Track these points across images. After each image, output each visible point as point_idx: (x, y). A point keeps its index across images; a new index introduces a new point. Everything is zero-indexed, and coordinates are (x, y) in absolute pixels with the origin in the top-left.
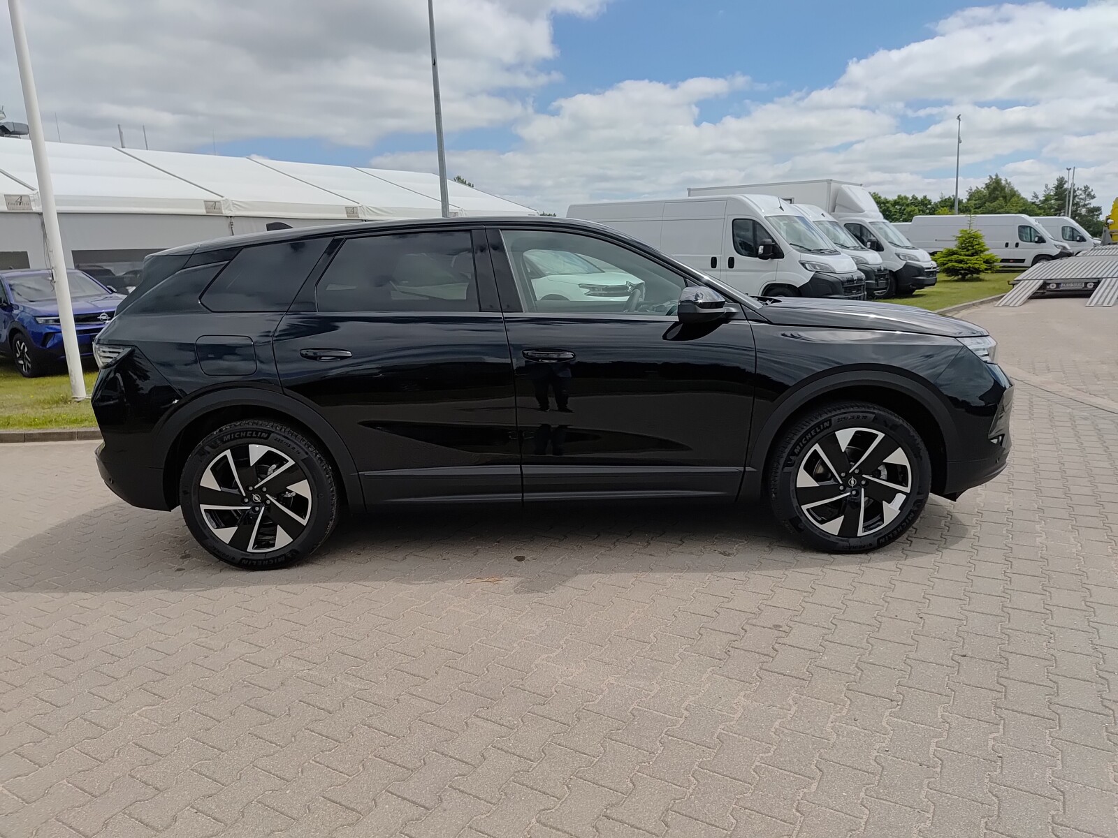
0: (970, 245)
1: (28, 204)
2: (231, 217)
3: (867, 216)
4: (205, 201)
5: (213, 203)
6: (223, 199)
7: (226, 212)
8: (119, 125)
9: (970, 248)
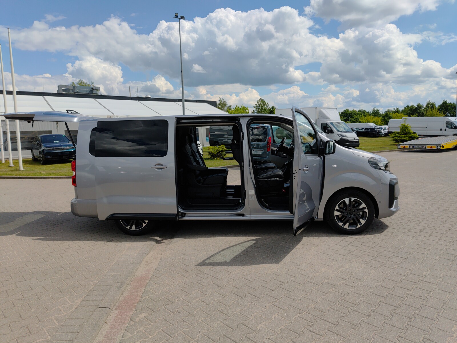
0: (405, 130)
3: (330, 120)
4: (108, 116)
6: (113, 115)
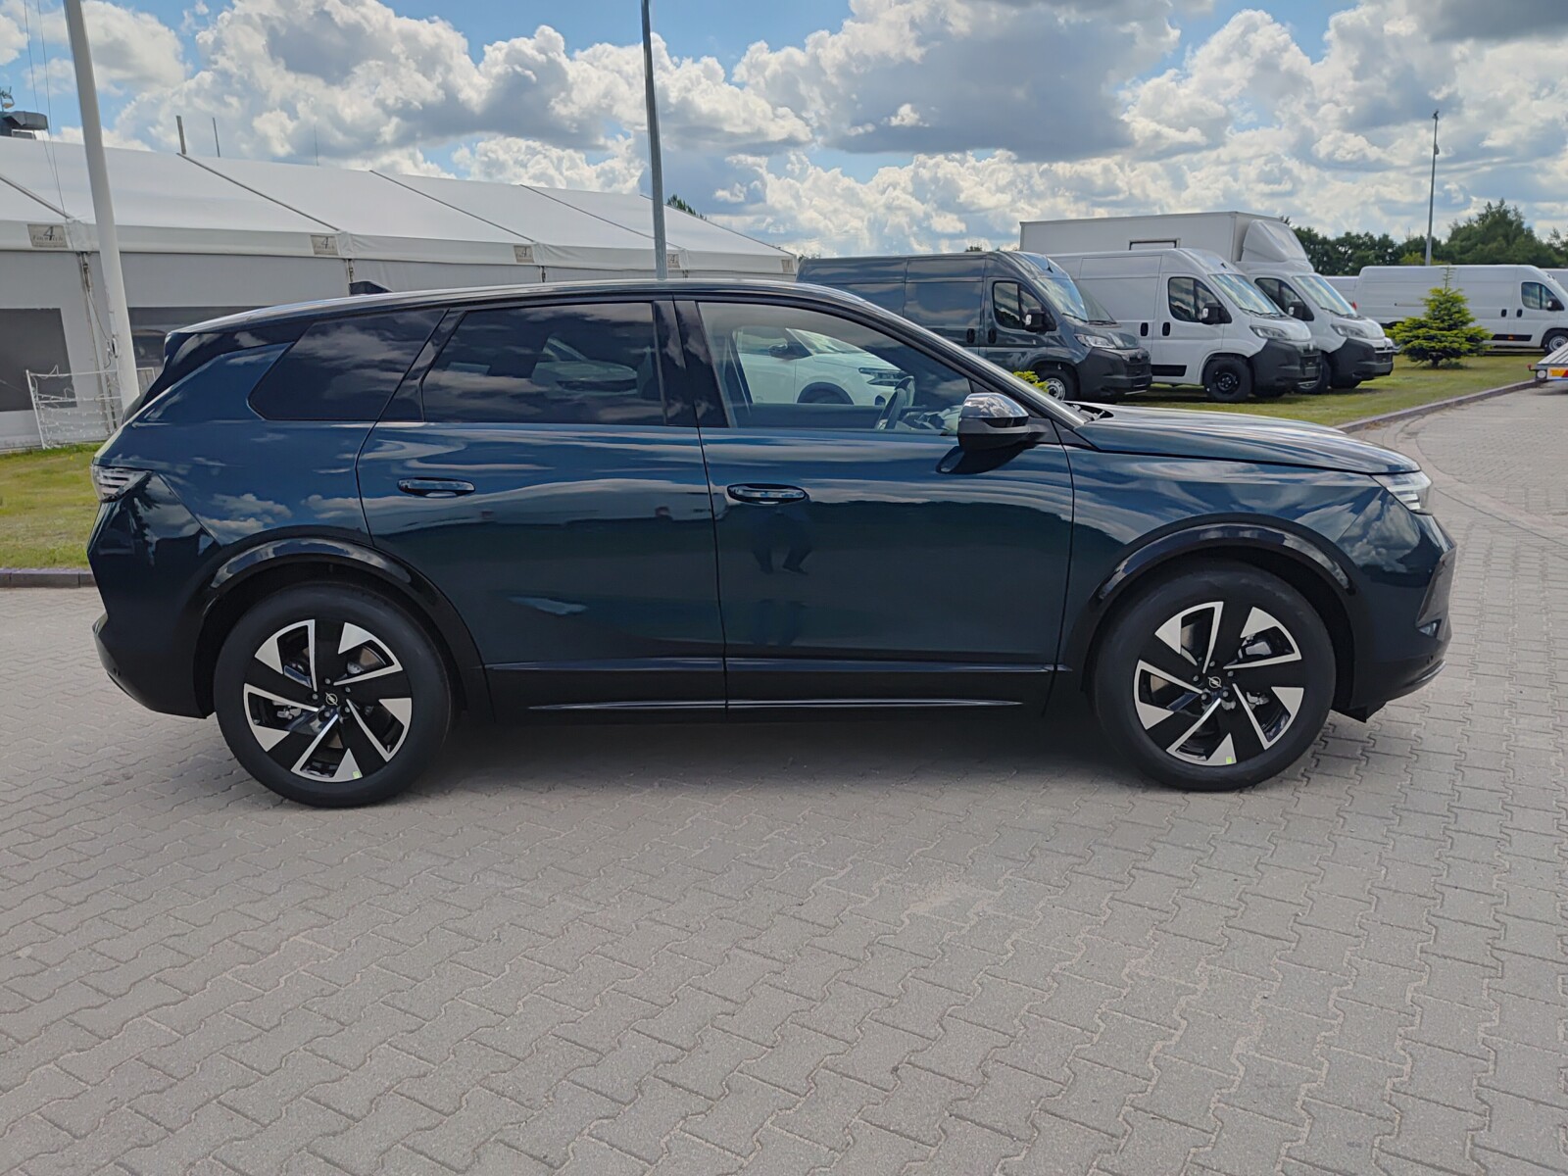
0: (1448, 312)
1: (62, 238)
2: (350, 260)
3: (1289, 267)
4: (312, 236)
5: (323, 240)
6: (339, 232)
7: (344, 253)
9: (1446, 318)
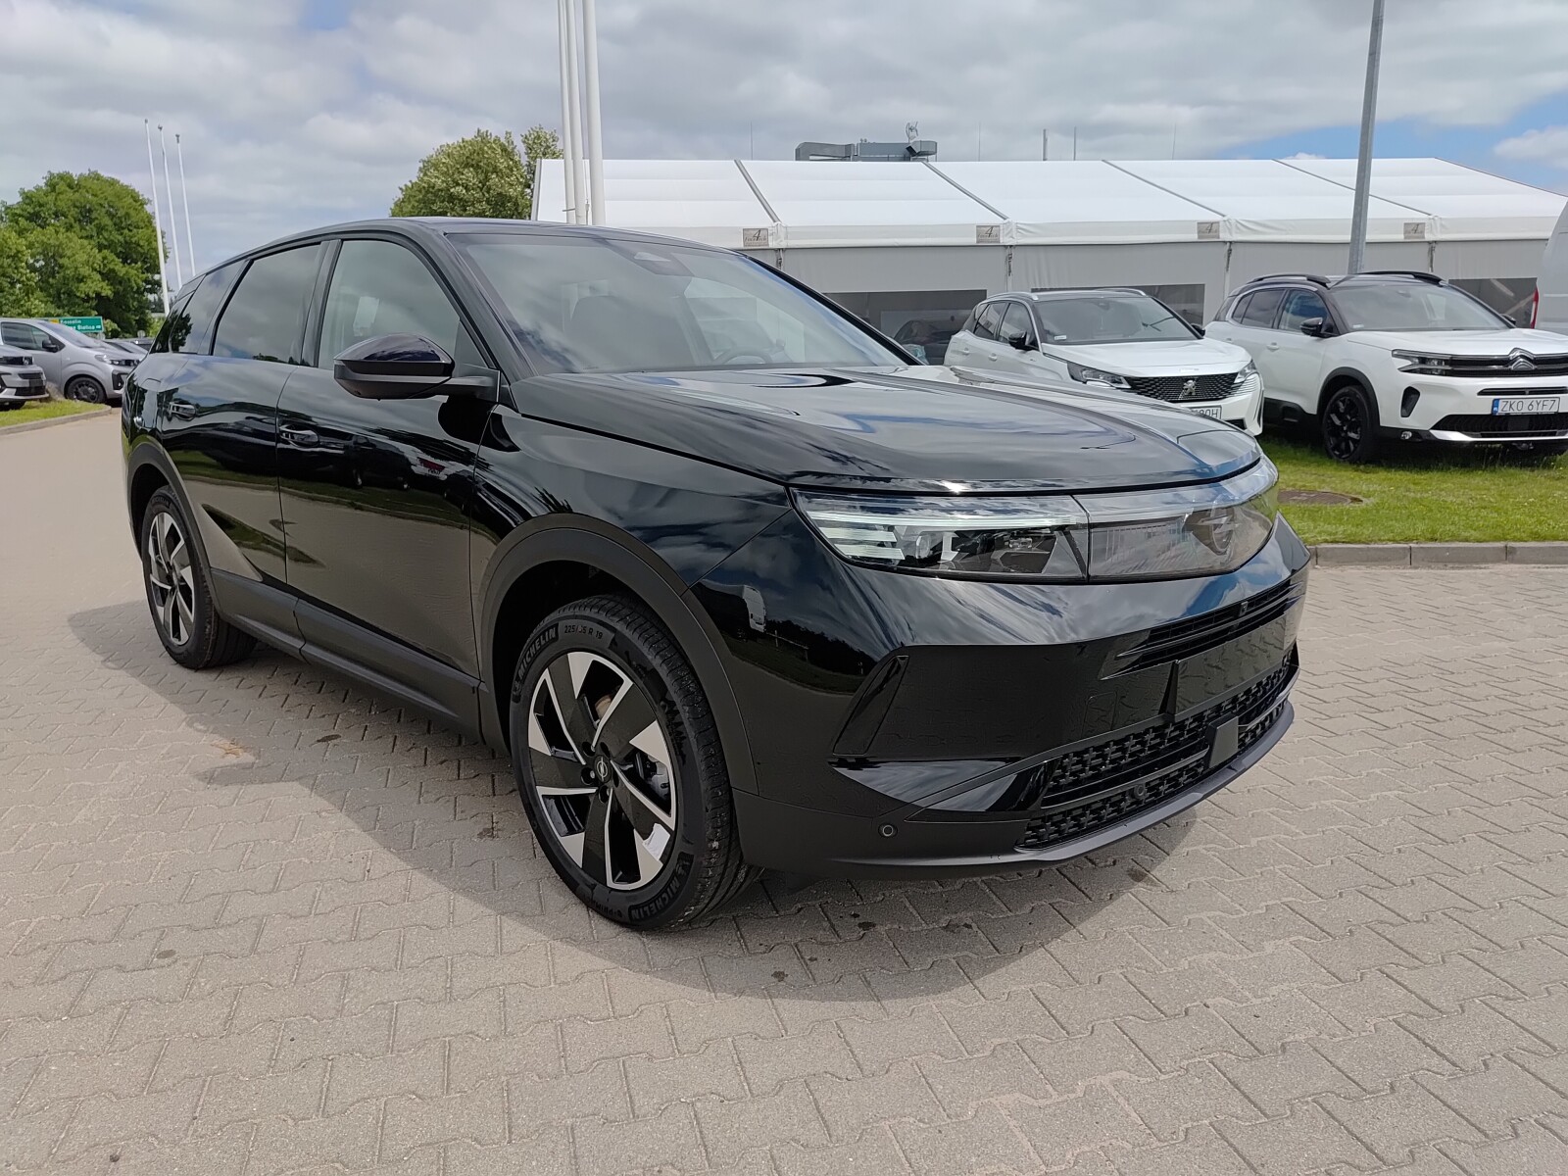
1: (766, 239)
2: (1011, 246)
4: (978, 227)
5: (986, 229)
6: (1006, 221)
7: (1005, 240)
8: (1045, 131)
